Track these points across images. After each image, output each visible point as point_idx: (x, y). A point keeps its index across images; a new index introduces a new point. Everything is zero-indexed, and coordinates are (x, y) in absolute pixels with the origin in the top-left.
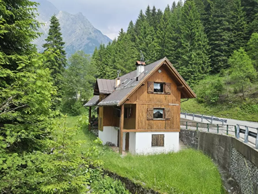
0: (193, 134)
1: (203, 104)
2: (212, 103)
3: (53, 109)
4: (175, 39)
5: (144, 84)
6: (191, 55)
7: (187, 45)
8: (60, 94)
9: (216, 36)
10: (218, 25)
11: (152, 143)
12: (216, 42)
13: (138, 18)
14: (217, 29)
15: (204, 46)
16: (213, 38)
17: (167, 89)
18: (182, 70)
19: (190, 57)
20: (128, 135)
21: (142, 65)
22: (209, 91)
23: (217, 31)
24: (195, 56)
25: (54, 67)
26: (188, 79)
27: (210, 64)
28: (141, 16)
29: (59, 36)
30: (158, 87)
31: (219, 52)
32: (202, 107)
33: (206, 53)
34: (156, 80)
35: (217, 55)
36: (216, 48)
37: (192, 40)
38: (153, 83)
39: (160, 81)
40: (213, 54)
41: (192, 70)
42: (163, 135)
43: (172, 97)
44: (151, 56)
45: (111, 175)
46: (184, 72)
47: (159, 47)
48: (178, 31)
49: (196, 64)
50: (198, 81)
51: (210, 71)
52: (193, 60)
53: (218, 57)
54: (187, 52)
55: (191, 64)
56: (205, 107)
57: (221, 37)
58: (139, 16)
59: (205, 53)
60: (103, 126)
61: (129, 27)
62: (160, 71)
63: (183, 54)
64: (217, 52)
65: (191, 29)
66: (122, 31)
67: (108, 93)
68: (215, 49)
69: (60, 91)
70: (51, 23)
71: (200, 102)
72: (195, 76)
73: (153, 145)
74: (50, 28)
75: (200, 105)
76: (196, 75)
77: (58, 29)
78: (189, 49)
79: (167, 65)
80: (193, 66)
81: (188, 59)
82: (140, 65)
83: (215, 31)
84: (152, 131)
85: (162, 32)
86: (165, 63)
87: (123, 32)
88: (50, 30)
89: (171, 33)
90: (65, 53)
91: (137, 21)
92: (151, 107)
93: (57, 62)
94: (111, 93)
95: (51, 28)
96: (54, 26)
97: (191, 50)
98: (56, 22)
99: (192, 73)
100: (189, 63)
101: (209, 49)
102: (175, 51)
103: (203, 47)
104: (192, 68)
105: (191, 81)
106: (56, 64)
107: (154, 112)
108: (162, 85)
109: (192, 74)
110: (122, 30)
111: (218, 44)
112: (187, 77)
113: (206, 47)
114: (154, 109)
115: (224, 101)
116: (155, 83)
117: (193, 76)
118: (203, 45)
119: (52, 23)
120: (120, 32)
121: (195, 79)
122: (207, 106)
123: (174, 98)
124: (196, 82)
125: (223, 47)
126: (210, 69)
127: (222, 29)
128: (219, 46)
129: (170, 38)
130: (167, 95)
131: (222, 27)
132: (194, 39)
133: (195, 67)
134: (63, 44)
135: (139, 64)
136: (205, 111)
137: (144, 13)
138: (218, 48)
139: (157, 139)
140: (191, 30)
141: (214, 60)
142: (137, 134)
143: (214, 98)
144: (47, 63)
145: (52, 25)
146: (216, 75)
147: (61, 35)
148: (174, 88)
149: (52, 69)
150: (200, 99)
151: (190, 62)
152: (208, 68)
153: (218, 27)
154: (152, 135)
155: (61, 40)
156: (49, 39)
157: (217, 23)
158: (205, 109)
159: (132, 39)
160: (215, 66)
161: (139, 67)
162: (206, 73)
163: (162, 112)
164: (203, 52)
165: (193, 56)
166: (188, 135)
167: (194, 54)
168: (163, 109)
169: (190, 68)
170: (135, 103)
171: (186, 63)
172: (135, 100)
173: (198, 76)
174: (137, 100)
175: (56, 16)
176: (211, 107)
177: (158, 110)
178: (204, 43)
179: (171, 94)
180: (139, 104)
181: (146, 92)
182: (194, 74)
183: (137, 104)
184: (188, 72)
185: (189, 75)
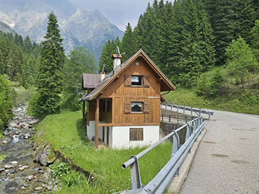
0: (175, 127)
1: (202, 97)
2: (212, 96)
3: (52, 104)
4: (179, 31)
5: (118, 77)
6: (192, 46)
7: (187, 37)
8: (59, 90)
9: (221, 25)
10: (223, 14)
11: (130, 138)
12: (221, 32)
13: (146, 12)
14: (222, 18)
15: (208, 36)
16: (218, 28)
17: (146, 82)
18: (183, 62)
19: (191, 48)
20: (108, 127)
21: (118, 58)
22: (210, 83)
23: (222, 20)
24: (196, 47)
25: (52, 64)
26: (189, 71)
27: (215, 55)
28: (149, 8)
29: (58, 33)
30: (136, 80)
31: (225, 43)
32: (201, 100)
33: (211, 44)
34: (134, 72)
35: (222, 46)
36: (221, 38)
37: (192, 31)
38: (130, 76)
39: (138, 74)
40: (219, 44)
41: (193, 62)
42: (142, 129)
43: (151, 90)
45: (78, 169)
46: (185, 64)
48: (182, 22)
49: (197, 55)
50: (199, 73)
51: (215, 62)
52: (194, 52)
53: (224, 48)
54: (188, 43)
55: (192, 56)
56: (204, 100)
57: (226, 26)
58: (147, 9)
59: (209, 44)
60: (89, 120)
61: (139, 21)
62: (137, 64)
63: (183, 45)
64: (222, 42)
65: (192, 19)
67: (92, 87)
69: (59, 87)
70: (49, 20)
72: (196, 68)
73: (131, 139)
74: (48, 25)
75: (200, 97)
76: (197, 67)
77: (56, 26)
78: (190, 40)
79: (142, 56)
80: (194, 57)
81: (188, 50)
82: (116, 58)
83: (220, 20)
84: (129, 125)
85: (166, 24)
86: (140, 56)
87: (130, 26)
88: (48, 27)
89: (175, 25)
90: (64, 49)
91: (144, 14)
92: (129, 101)
93: (55, 59)
94: (96, 87)
96: (51, 23)
97: (192, 41)
98: (54, 19)
99: (193, 65)
100: (190, 55)
101: (214, 39)
102: (178, 42)
104: (193, 60)
105: (192, 73)
106: (54, 60)
107: (133, 106)
108: (140, 78)
109: (193, 66)
110: (129, 24)
111: (223, 34)
113: (211, 37)
114: (132, 102)
115: (224, 93)
116: (132, 76)
117: (193, 68)
118: (207, 36)
119: (51, 20)
120: (127, 26)
121: (196, 72)
122: (206, 98)
123: (153, 91)
125: (228, 37)
126: (215, 60)
127: (228, 18)
128: (224, 35)
129: (174, 30)
130: (146, 88)
131: (228, 16)
132: (195, 29)
133: (196, 59)
134: (61, 40)
135: (114, 57)
136: (204, 103)
137: (151, 5)
138: (223, 39)
139: (136, 133)
141: (219, 51)
142: (114, 128)
143: (213, 91)
144: (45, 60)
145: (50, 22)
146: (222, 66)
147: (59, 31)
148: (153, 81)
150: (199, 91)
152: (212, 59)
153: (223, 16)
154: (131, 129)
155: (60, 37)
156: (48, 36)
157: (222, 12)
159: (140, 33)
160: (221, 57)
161: (115, 60)
162: (210, 64)
163: (140, 105)
164: (207, 43)
165: (194, 47)
167: (195, 44)
168: (142, 103)
169: (190, 60)
170: (110, 97)
171: (187, 55)
172: (111, 94)
173: (199, 67)
174: (114, 94)
175: (54, 13)
176: (210, 100)
177: (136, 104)
178: (209, 33)
179: (150, 86)
180: (115, 98)
181: (123, 85)
182: (195, 66)
183: (113, 98)
184: (189, 64)
185: (190, 67)
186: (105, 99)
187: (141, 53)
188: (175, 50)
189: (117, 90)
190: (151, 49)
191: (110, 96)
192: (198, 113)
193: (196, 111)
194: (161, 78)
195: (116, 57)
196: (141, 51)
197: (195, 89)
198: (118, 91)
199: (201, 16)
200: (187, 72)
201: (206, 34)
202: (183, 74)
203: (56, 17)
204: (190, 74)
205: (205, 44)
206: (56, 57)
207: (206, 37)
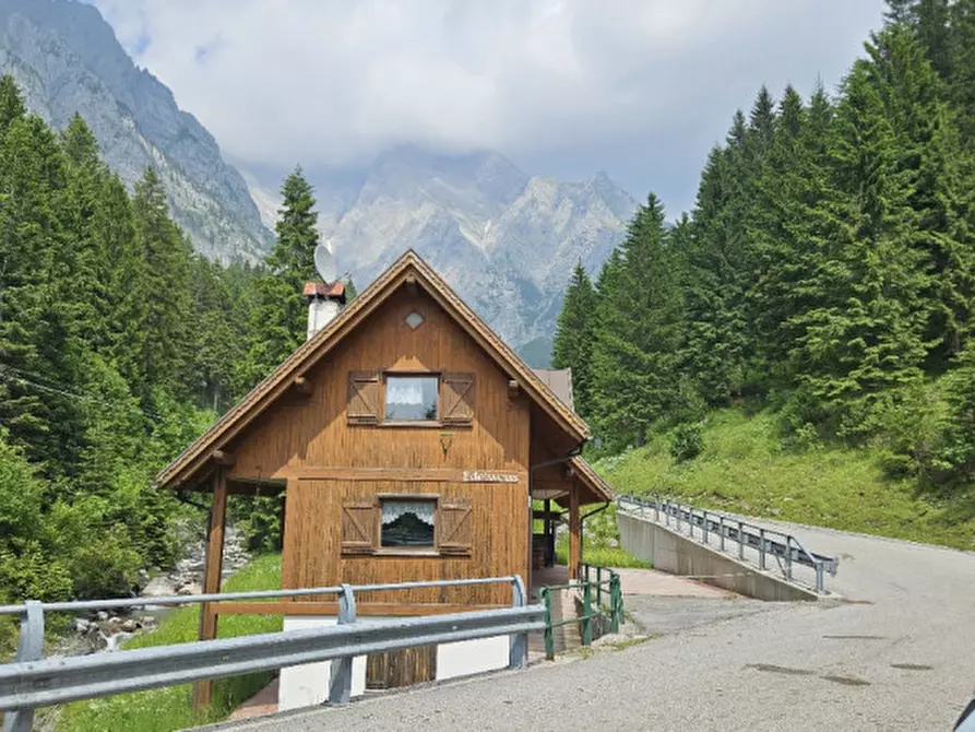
1: (905, 484)
2: (947, 477)
5: (301, 381)
17: (450, 402)
19: (860, 269)
21: (322, 297)
26: (855, 366)
28: (739, 131)
29: (313, 243)
32: (899, 499)
38: (377, 378)
39: (414, 365)
41: (872, 325)
43: (478, 441)
44: (741, 285)
46: (834, 335)
50: (905, 371)
52: (874, 278)
54: (845, 242)
55: (867, 297)
56: (914, 499)
58: (731, 136)
62: (414, 319)
65: (859, 139)
66: (652, 205)
70: (284, 199)
71: (895, 473)
72: (887, 351)
74: (281, 218)
75: (894, 486)
76: (893, 346)
77: (308, 220)
78: (856, 228)
80: (880, 301)
81: (848, 274)
84: (365, 613)
86: (412, 278)
87: (656, 205)
88: (281, 226)
92: (370, 493)
95: (284, 217)
96: (293, 211)
97: (866, 233)
98: (302, 194)
99: (872, 335)
100: (853, 293)
103: (955, 214)
104: (870, 313)
105: (868, 371)
107: (389, 518)
109: (872, 342)
110: (652, 199)
112: (851, 359)
114: (383, 500)
116: (388, 374)
117: (875, 349)
118: (953, 206)
119: (291, 199)
120: (642, 207)
121: (888, 367)
122: (921, 491)
123: (490, 443)
124: (896, 377)
130: (453, 433)
132: (874, 181)
133: (884, 310)
136: (907, 514)
143: (948, 452)
145: (287, 208)
148: (490, 395)
150: (890, 455)
151: (859, 288)
158: (912, 505)
163: (427, 517)
164: (955, 239)
165: (872, 259)
168: (433, 502)
169: (857, 314)
170: (278, 475)
171: (837, 294)
172: (283, 462)
173: (905, 348)
174: (295, 460)
175: (303, 175)
176: (940, 497)
177: (407, 509)
178: (964, 194)
179: (475, 424)
180: (300, 479)
181: (341, 420)
182: (882, 341)
183: (289, 478)
184: (852, 332)
185: (857, 346)
187: (412, 267)
189: (310, 444)
191: (276, 470)
194: (515, 383)
195: (313, 292)
197: (881, 450)
198: (314, 446)
199: (926, 125)
200: (843, 371)
201: (949, 198)
202: (829, 379)
203: (309, 188)
204: (859, 380)
205: (947, 244)
207: (950, 213)
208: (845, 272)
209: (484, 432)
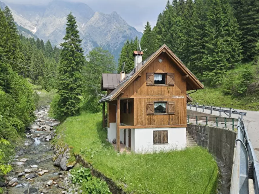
0: (203, 129)
1: (229, 96)
2: (240, 94)
3: (73, 106)
4: (202, 27)
5: (140, 75)
6: (217, 43)
7: (212, 32)
8: (79, 92)
9: (248, 19)
10: (250, 7)
11: (154, 141)
12: (248, 26)
13: (165, 10)
14: (249, 12)
15: (234, 32)
16: (245, 22)
18: (208, 60)
19: (215, 45)
20: (130, 130)
21: (139, 55)
22: (238, 81)
23: (249, 13)
24: (221, 43)
25: (71, 65)
26: (214, 69)
27: (241, 51)
28: (168, 6)
29: (76, 34)
30: (160, 79)
31: (252, 38)
32: (228, 100)
33: (237, 39)
34: (157, 70)
35: (250, 41)
36: (249, 33)
37: (217, 26)
38: (153, 74)
39: (161, 71)
40: (245, 40)
41: (218, 60)
42: (167, 131)
43: (175, 89)
44: (177, 48)
45: (99, 175)
46: (209, 62)
47: (185, 37)
48: (204, 18)
49: (222, 52)
50: (225, 70)
51: (242, 59)
52: (219, 48)
53: (252, 43)
54: (212, 39)
55: (217, 53)
56: (232, 99)
57: (254, 20)
58: (166, 7)
59: (235, 39)
60: (109, 122)
61: (158, 20)
62: (160, 61)
63: (207, 42)
64: (249, 38)
65: (216, 13)
66: (148, 25)
67: (112, 87)
68: (247, 34)
69: (79, 88)
70: (67, 21)
71: (227, 94)
72: (221, 66)
73: (154, 143)
75: (227, 97)
76: (223, 65)
77: (75, 27)
78: (215, 36)
79: (166, 52)
80: (220, 54)
81: (213, 47)
82: (137, 55)
83: (246, 14)
84: (153, 128)
85: (187, 21)
86: (164, 51)
87: (149, 25)
88: (67, 28)
89: (197, 21)
90: (83, 50)
91: (163, 12)
92: (152, 101)
93: (74, 60)
94: (116, 87)
95: (68, 26)
96: (70, 24)
97: (217, 37)
98: (72, 20)
99: (218, 62)
100: (214, 52)
101: (240, 34)
102: (201, 39)
103: (232, 33)
104: (218, 57)
105: (217, 71)
106: (73, 61)
107: (156, 107)
108: (164, 76)
109: (218, 64)
110: (148, 23)
111: (251, 28)
112: (213, 68)
113: (237, 32)
114: (155, 102)
115: (254, 92)
116: (155, 74)
117: (219, 65)
118: (232, 31)
119: (69, 21)
120: (146, 25)
121: (221, 69)
122: (234, 98)
123: (178, 90)
124: (223, 72)
125: (256, 31)
126: (242, 57)
127: (255, 11)
128: (251, 30)
129: (196, 26)
130: (170, 87)
131: (255, 9)
132: (220, 24)
133: (221, 56)
134: (80, 41)
135: (135, 54)
136: (232, 103)
137: (171, 3)
138: (251, 33)
139: (160, 136)
140: (217, 15)
141: (246, 47)
142: (136, 130)
143: (241, 89)
144: (65, 62)
145: (68, 23)
146: (249, 63)
147: (78, 32)
148: (178, 79)
149: (70, 67)
150: (226, 90)
151: (216, 51)
152: (239, 56)
153: (251, 9)
154: (154, 132)
155: (79, 38)
156: (67, 38)
157: (249, 5)
158: (232, 101)
159: (159, 32)
160: (247, 53)
161: (136, 57)
162: (237, 61)
163: (164, 106)
164: (232, 39)
165: (219, 43)
166: (198, 130)
167: (220, 41)
168: (166, 102)
169: (215, 57)
170: (132, 97)
171: (211, 52)
172: (133, 94)
173: (225, 65)
174: (135, 94)
176: (239, 99)
177: (160, 104)
178: (234, 28)
179: (175, 85)
180: (137, 98)
181: (145, 84)
182: (220, 64)
183: (134, 98)
184: (213, 61)
185: (214, 65)
186: (126, 100)
187: (164, 48)
188: (197, 47)
189: (138, 90)
190: (172, 47)
192: (228, 114)
193: (225, 111)
194: (187, 76)
195: (137, 53)
196: (164, 46)
197: (221, 88)
199: (226, 10)
200: (211, 70)
201: (231, 29)
202: (207, 72)
204: (215, 73)
205: (230, 40)
206: (75, 59)
207: (231, 33)
208: (212, 47)
209: (177, 87)
